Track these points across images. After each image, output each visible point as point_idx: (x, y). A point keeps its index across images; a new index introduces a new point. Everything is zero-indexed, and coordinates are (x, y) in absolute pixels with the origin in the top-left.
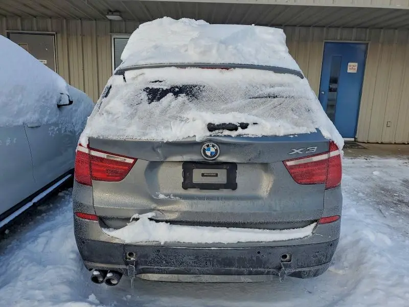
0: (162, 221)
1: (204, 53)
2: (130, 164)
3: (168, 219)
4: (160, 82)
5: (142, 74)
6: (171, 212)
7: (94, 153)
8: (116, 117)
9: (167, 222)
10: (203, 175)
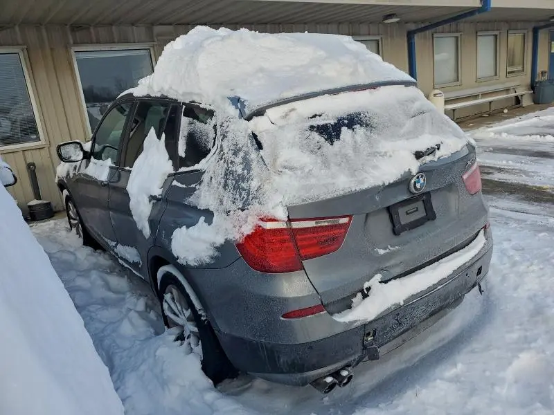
0: (390, 280)
1: (353, 74)
2: (346, 224)
3: (396, 274)
4: (320, 116)
5: (293, 110)
6: (396, 265)
7: (296, 225)
8: (307, 170)
9: (395, 278)
10: (407, 214)
